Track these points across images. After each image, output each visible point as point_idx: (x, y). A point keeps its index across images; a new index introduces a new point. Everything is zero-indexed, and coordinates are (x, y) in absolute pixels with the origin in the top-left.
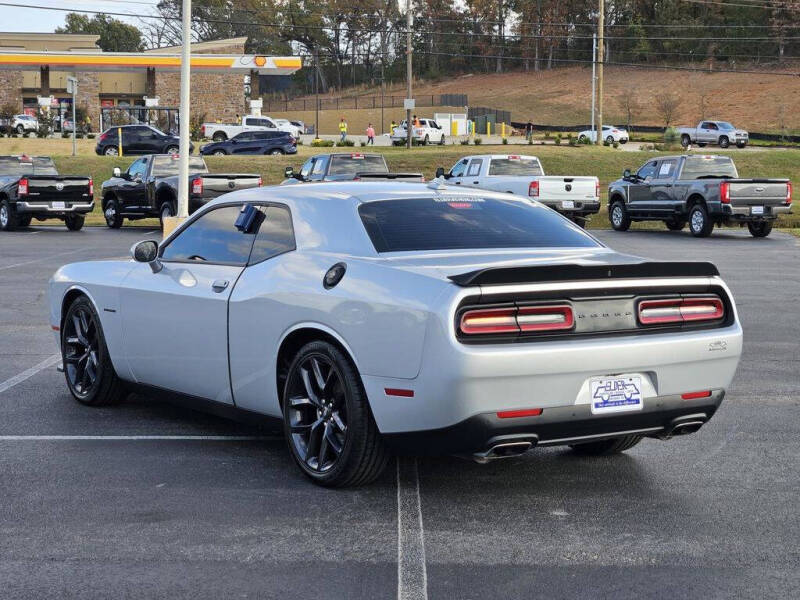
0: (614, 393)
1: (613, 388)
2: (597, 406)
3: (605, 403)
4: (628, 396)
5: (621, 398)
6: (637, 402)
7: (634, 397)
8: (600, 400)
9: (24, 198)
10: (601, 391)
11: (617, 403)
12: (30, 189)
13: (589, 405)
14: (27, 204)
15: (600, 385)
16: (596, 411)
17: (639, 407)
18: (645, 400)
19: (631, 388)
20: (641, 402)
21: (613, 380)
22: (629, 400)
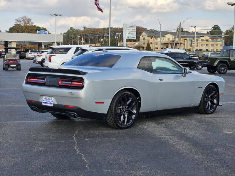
0: (48, 100)
2: (44, 103)
3: (45, 103)
5: (49, 102)
6: (52, 104)
10: (45, 99)
11: (48, 103)
16: (43, 104)
17: (52, 105)
18: (54, 104)
19: (51, 100)
21: (48, 97)
22: (50, 103)
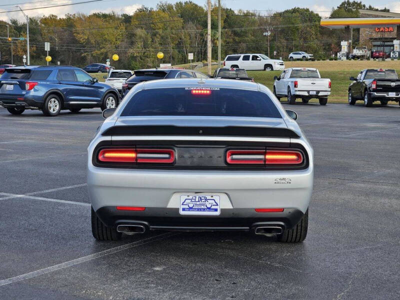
0: (198, 203)
1: (197, 200)
2: (184, 209)
3: (190, 209)
4: (209, 206)
5: (202, 207)
6: (216, 210)
7: (213, 207)
8: (187, 207)
9: (374, 90)
10: (188, 201)
11: (199, 210)
12: (377, 86)
13: (178, 209)
14: (375, 93)
15: (188, 198)
16: (182, 213)
17: (218, 213)
18: (222, 210)
20: (219, 210)
21: (198, 196)
